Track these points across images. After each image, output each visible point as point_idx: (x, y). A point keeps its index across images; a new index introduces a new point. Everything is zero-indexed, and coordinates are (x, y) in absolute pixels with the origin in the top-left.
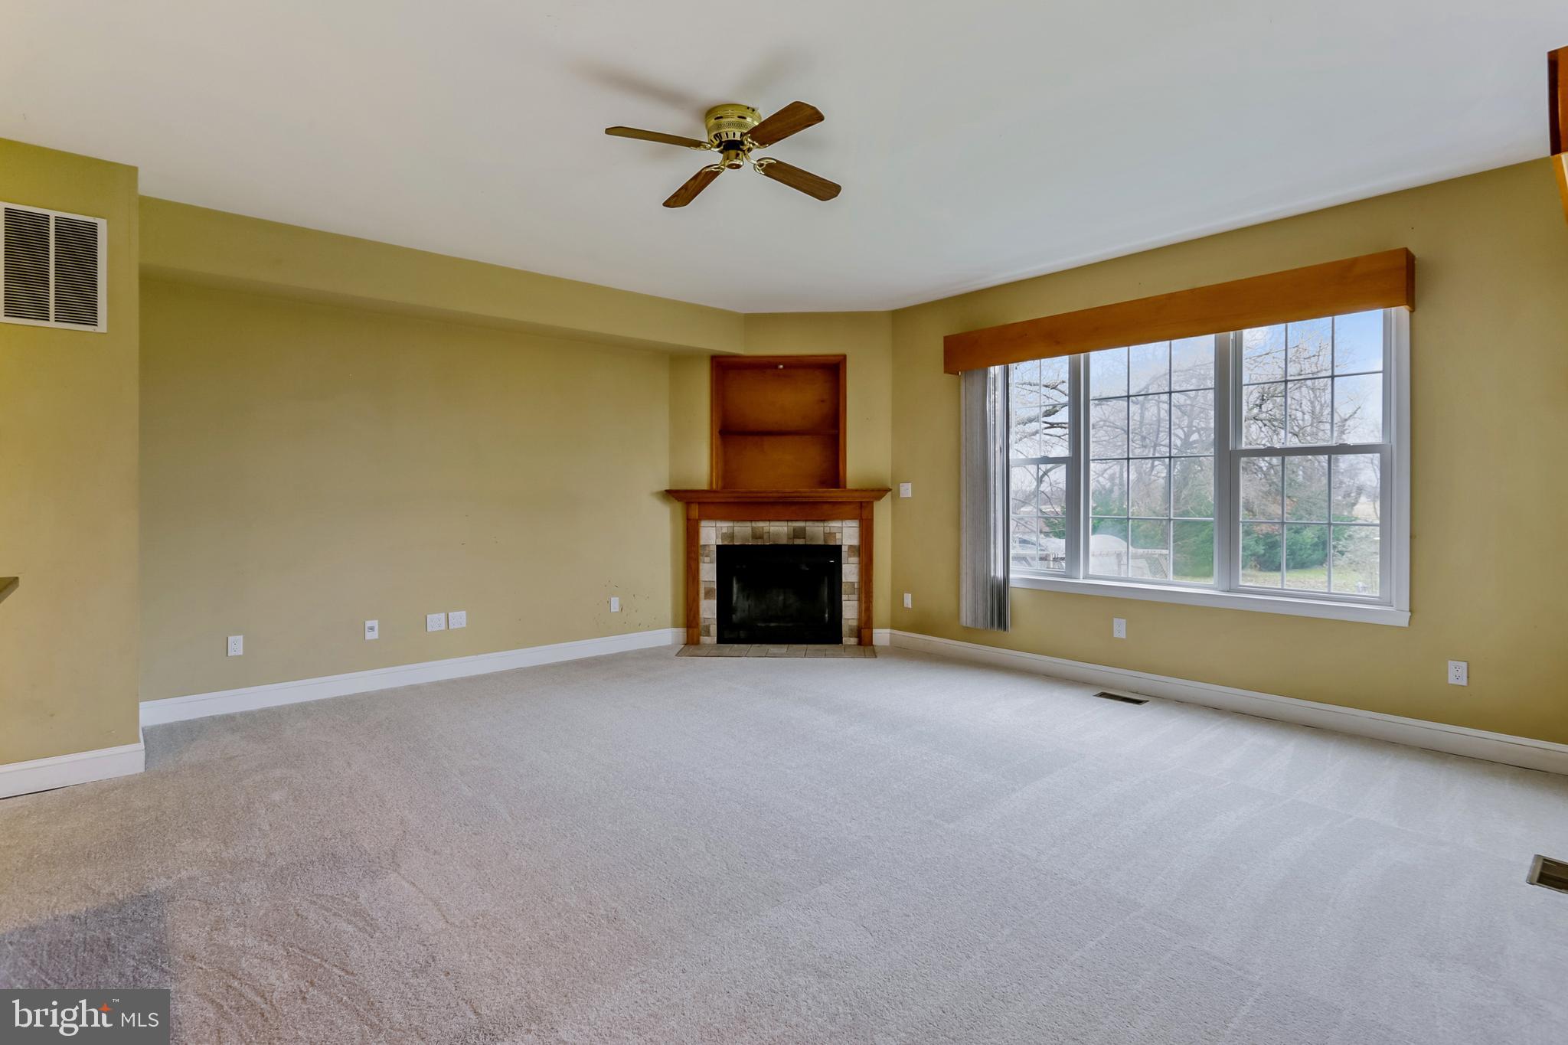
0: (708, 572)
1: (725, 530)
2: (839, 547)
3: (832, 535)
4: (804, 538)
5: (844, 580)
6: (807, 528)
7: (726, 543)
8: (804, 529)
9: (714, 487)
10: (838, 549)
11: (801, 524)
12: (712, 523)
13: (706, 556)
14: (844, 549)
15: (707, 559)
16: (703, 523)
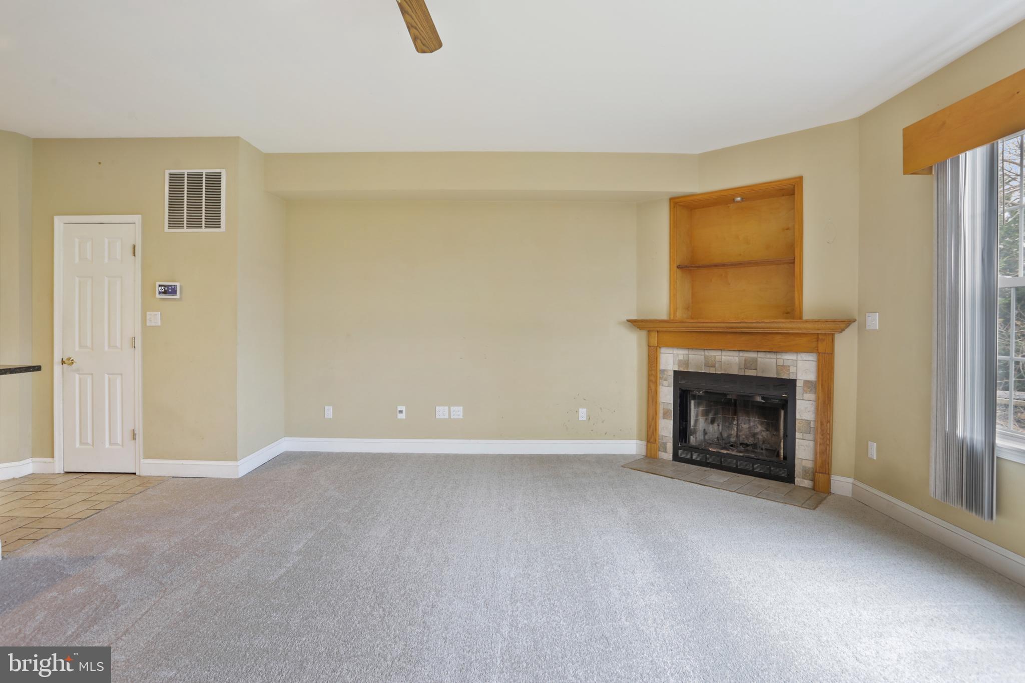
0: (667, 395)
1: (681, 357)
2: (794, 382)
3: (785, 367)
4: (756, 369)
5: (798, 417)
6: (759, 359)
7: (682, 369)
8: (755, 361)
9: (672, 318)
10: (792, 383)
11: (753, 355)
12: (670, 350)
13: (665, 380)
14: (799, 384)
15: (665, 383)
16: (663, 350)
